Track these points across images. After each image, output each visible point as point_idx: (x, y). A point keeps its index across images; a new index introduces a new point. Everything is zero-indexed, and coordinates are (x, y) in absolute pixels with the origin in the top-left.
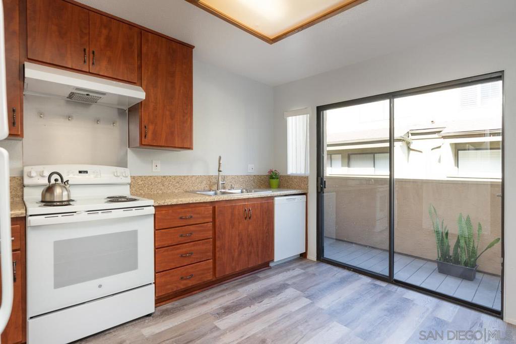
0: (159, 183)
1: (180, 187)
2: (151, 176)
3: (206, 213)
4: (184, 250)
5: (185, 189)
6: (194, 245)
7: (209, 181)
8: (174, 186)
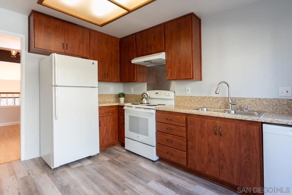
0: (188, 100)
1: (201, 104)
2: (184, 96)
3: (181, 120)
4: (169, 138)
5: (204, 106)
6: (174, 137)
7: (225, 101)
8: (197, 103)
